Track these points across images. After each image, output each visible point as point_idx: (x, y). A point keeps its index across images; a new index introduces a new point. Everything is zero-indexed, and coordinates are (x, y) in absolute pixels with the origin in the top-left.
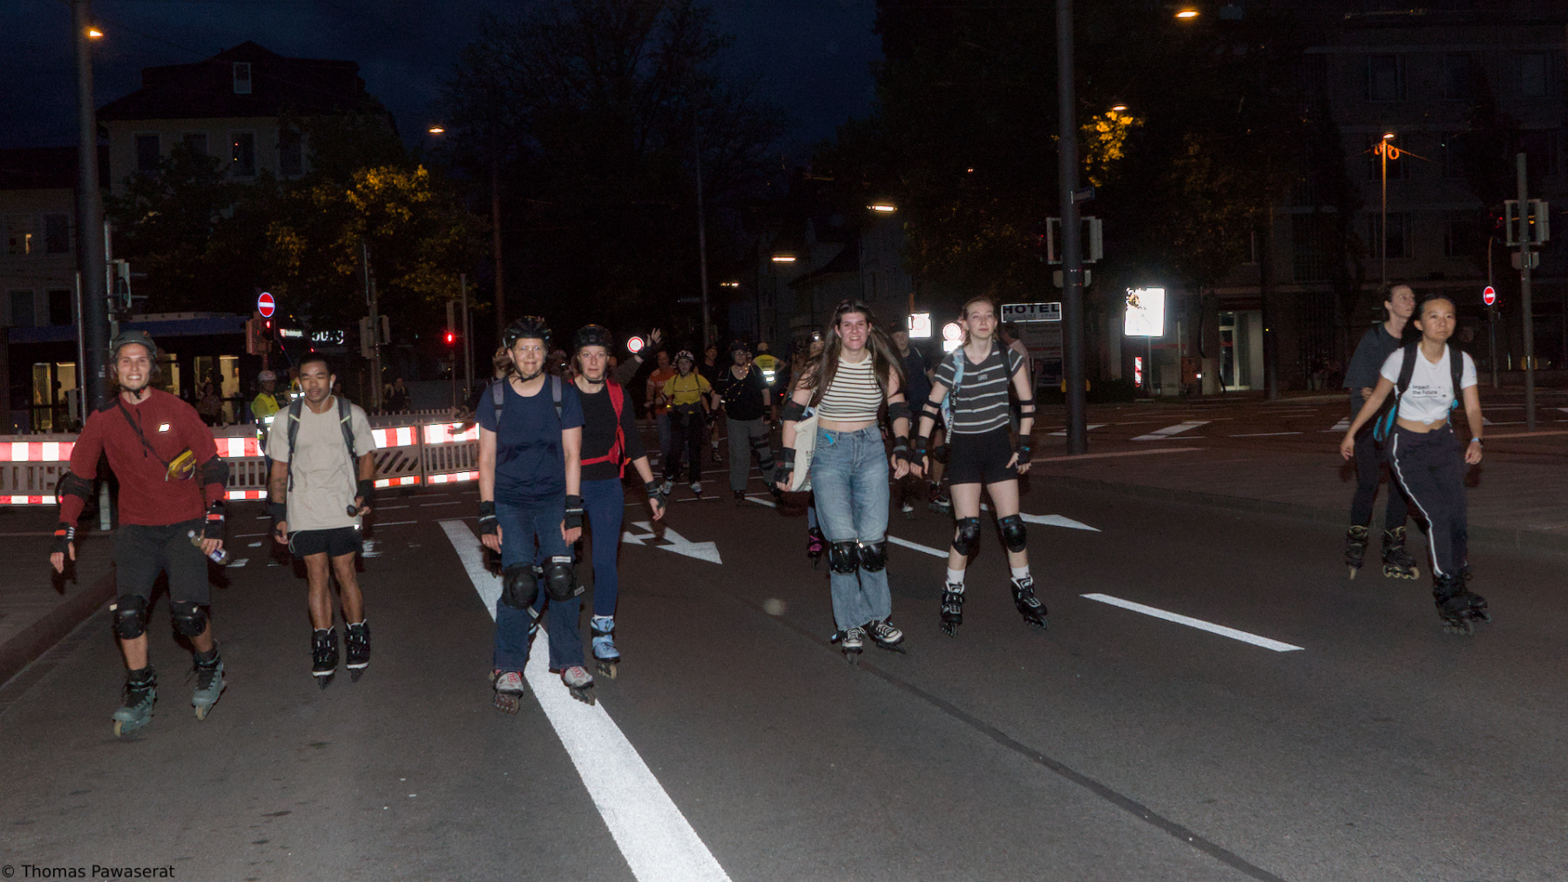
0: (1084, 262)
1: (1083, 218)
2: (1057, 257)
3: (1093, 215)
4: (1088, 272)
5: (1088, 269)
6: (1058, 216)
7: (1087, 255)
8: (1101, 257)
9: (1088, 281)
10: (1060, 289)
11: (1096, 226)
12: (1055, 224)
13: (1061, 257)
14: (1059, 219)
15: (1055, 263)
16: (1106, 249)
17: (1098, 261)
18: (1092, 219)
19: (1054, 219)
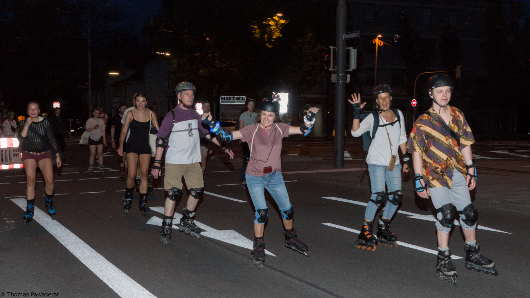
0: (347, 70)
1: (347, 48)
2: (334, 68)
3: (352, 47)
4: (349, 76)
5: (349, 74)
6: (335, 46)
7: (348, 68)
8: (356, 68)
9: (348, 80)
10: (335, 84)
11: (353, 52)
12: (334, 50)
13: (336, 67)
14: (336, 48)
15: (333, 70)
16: (358, 64)
17: (354, 70)
18: (351, 48)
19: (333, 47)
